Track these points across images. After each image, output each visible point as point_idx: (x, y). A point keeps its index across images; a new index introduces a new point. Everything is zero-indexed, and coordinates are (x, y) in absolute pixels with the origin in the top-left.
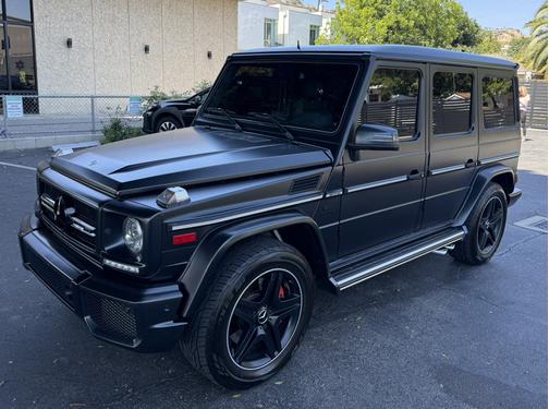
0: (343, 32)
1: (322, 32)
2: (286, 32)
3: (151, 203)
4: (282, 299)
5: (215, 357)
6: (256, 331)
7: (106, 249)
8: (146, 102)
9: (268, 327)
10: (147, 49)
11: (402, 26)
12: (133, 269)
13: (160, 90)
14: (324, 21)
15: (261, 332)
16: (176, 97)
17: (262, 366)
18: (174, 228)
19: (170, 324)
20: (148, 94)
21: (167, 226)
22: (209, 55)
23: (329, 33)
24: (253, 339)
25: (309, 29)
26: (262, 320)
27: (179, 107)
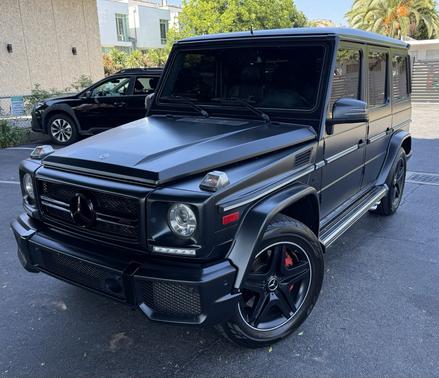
0: (191, 26)
1: (171, 26)
2: (138, 26)
3: (193, 188)
4: (290, 267)
5: (230, 325)
6: (269, 298)
7: (154, 237)
8: (27, 102)
9: (280, 292)
10: (9, 48)
11: (244, 19)
12: (187, 252)
13: (41, 88)
14: (172, 15)
15: (273, 297)
16: (58, 94)
17: (280, 325)
18: (225, 209)
19: (229, 297)
20: (30, 93)
21: (219, 209)
22: (74, 51)
23: (178, 27)
24: (265, 304)
25: (159, 22)
26: (273, 287)
27: (71, 104)
